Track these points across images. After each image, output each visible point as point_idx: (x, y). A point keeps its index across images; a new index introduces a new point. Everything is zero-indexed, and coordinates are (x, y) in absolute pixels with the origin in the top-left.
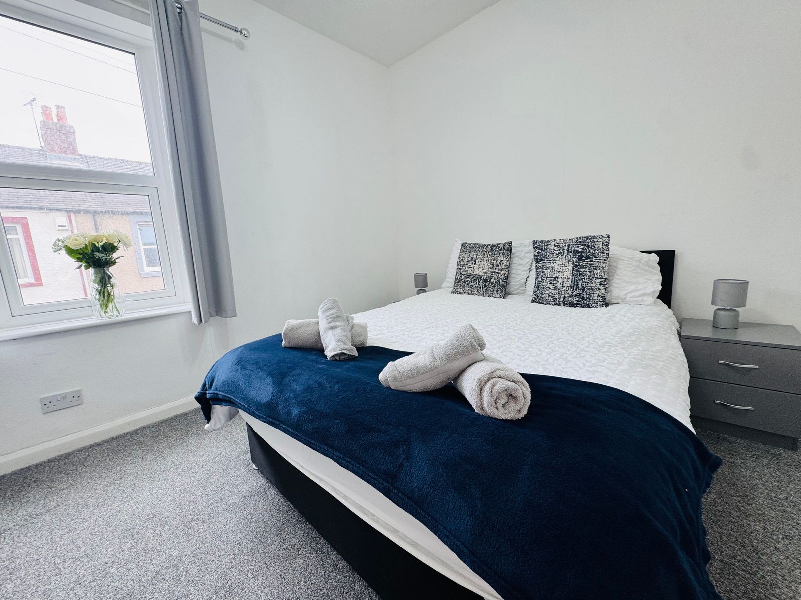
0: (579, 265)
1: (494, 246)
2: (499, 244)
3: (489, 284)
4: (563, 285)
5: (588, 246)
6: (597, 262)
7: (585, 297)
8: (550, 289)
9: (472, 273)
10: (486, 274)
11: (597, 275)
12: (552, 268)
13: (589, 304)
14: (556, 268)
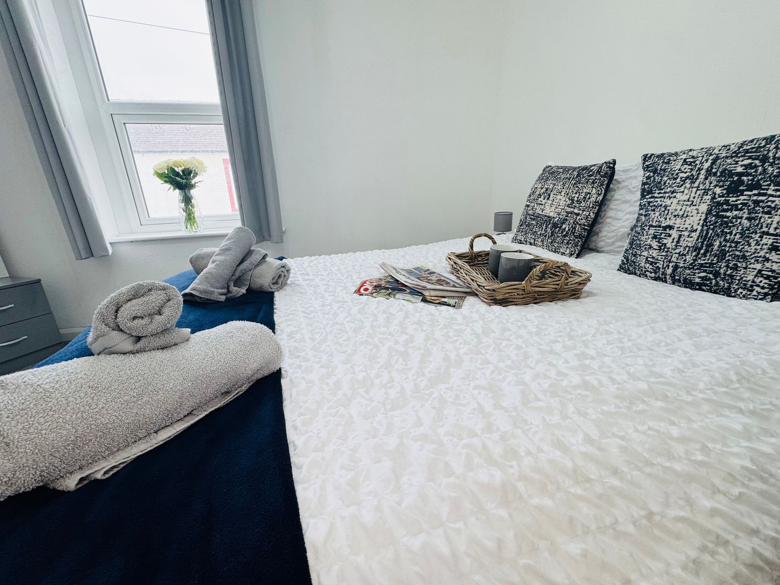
0: (727, 202)
1: (583, 169)
2: (593, 165)
3: (559, 230)
4: (678, 242)
5: (764, 159)
7: (722, 271)
8: (651, 247)
9: (540, 212)
10: (559, 214)
12: (666, 207)
13: (729, 288)
14: (671, 208)
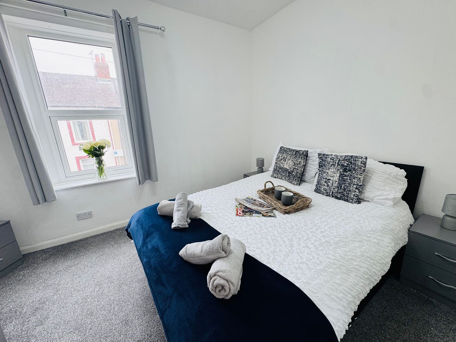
0: (344, 174)
1: (297, 151)
2: (301, 151)
3: (291, 175)
4: (332, 184)
5: (351, 163)
6: (356, 174)
7: (345, 194)
8: (325, 185)
9: (283, 166)
10: (290, 168)
11: (355, 182)
12: (327, 173)
13: (347, 199)
14: (329, 173)
